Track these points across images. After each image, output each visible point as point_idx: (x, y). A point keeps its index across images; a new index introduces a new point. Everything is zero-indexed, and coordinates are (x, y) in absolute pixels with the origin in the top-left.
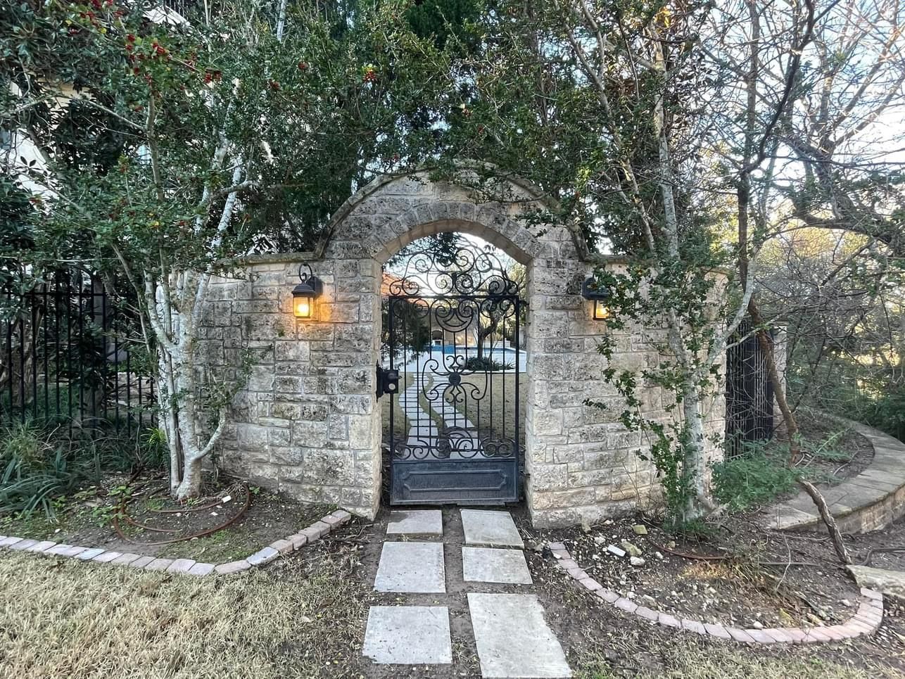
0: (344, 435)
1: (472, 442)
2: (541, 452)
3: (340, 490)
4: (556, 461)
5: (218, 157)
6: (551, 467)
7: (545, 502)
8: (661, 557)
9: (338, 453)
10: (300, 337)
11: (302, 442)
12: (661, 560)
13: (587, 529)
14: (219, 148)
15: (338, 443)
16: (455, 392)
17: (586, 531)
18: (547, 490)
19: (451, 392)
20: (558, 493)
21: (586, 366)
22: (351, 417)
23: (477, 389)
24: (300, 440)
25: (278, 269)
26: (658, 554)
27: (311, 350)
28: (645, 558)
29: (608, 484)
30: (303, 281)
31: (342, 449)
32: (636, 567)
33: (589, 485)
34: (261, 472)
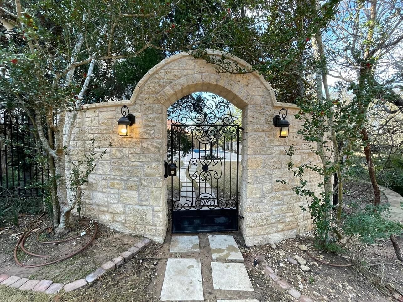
0: (147, 198)
1: (214, 201)
2: (251, 206)
3: (145, 227)
4: (259, 211)
5: (77, 47)
6: (256, 214)
7: (252, 232)
8: (318, 265)
9: (144, 208)
10: (123, 146)
11: (125, 202)
12: (318, 267)
13: (274, 247)
14: (77, 43)
15: (144, 203)
16: (206, 175)
17: (274, 248)
18: (254, 226)
19: (203, 175)
20: (259, 228)
21: (274, 162)
22: (151, 189)
23: (217, 173)
24: (124, 201)
25: (112, 110)
26: (315, 263)
27: (129, 153)
28: (309, 266)
29: (283, 222)
30: (124, 116)
31: (146, 205)
32: (305, 272)
33: (275, 223)
34: (104, 217)
